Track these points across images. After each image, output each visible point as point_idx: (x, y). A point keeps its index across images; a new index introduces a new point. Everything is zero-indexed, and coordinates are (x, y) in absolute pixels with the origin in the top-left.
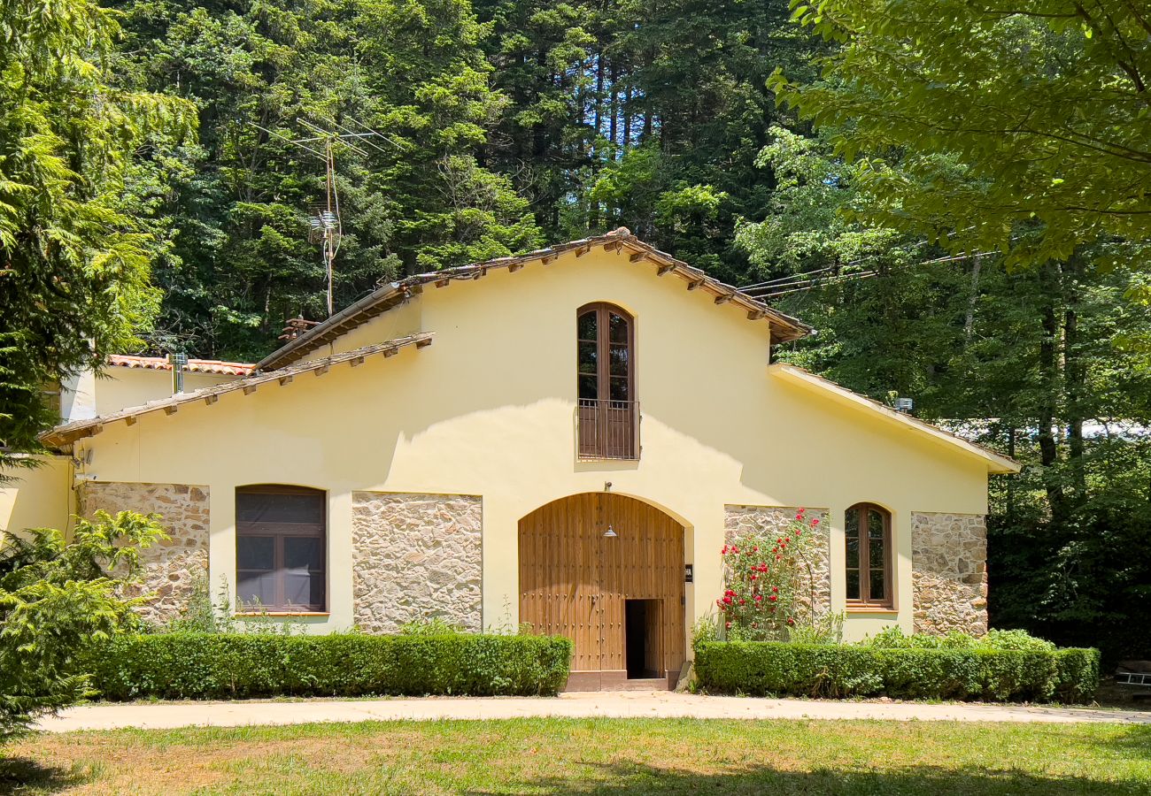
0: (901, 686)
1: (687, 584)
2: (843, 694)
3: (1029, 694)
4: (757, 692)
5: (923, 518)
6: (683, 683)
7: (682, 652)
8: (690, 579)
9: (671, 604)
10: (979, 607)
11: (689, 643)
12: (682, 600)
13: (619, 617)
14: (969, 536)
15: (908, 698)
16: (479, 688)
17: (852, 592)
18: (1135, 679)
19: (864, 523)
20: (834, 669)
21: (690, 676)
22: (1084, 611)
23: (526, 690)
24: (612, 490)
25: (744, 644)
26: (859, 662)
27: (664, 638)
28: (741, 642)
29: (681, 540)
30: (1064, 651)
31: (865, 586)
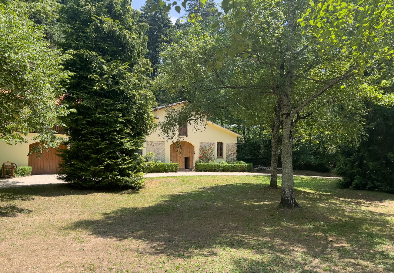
0: (225, 169)
1: (194, 155)
2: (217, 171)
3: (243, 171)
4: (205, 171)
5: (228, 144)
6: (193, 170)
7: (193, 165)
8: (194, 154)
9: (191, 158)
10: (235, 157)
11: (194, 164)
12: (193, 157)
13: (184, 160)
14: (234, 147)
15: (226, 171)
16: (166, 171)
17: (217, 155)
18: (257, 168)
19: (219, 144)
20: (216, 167)
21: (194, 169)
22: (250, 157)
23: (173, 172)
24: (184, 140)
25: (203, 164)
26: (219, 167)
27: (190, 163)
28: (203, 163)
29: (193, 148)
30: (248, 164)
31: (219, 155)
